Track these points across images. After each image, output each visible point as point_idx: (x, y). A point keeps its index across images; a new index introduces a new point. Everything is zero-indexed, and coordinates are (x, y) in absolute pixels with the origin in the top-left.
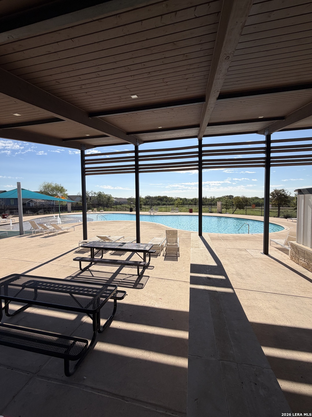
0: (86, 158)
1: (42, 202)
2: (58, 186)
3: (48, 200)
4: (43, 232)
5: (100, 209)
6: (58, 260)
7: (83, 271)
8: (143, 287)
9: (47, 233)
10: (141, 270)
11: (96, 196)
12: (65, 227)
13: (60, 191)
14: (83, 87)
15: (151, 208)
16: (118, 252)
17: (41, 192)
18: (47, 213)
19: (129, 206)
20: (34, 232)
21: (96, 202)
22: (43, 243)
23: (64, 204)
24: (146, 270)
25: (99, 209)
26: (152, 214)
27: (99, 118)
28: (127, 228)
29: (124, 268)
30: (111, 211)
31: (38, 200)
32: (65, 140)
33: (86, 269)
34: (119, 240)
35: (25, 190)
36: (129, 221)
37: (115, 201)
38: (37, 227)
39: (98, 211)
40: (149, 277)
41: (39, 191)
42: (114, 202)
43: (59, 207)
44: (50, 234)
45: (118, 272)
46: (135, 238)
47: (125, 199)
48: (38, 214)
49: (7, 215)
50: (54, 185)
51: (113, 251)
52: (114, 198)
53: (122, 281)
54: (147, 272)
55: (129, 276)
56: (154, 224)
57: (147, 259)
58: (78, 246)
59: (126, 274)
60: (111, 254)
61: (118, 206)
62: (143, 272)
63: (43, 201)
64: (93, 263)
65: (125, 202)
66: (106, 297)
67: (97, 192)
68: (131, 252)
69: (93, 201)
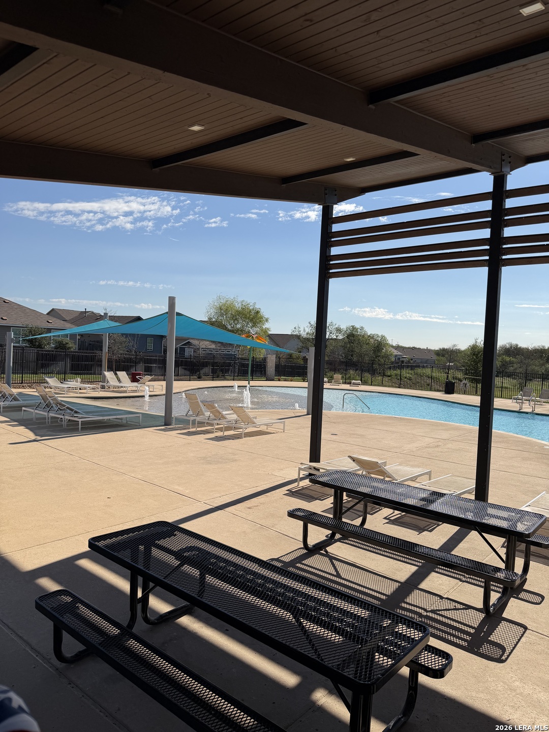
0: (336, 228)
1: (209, 347)
2: (248, 309)
3: (222, 343)
4: (212, 425)
5: (349, 378)
6: (248, 506)
7: (312, 551)
8: (503, 658)
9: (221, 429)
10: (494, 597)
11: (340, 337)
12: (262, 418)
13: (251, 320)
14: (375, 16)
15: (521, 388)
16: (410, 518)
17: (211, 323)
18: (218, 377)
19: (442, 376)
20: (194, 422)
21: (340, 356)
22: (213, 453)
23: (260, 355)
24: (513, 603)
25: (347, 376)
26: (527, 408)
27: (396, 102)
28: (437, 446)
29: (433, 574)
30: (382, 385)
31: (202, 343)
32: (287, 180)
33: (319, 548)
34: (413, 479)
35: (182, 315)
36: (441, 424)
37: (396, 356)
38: (201, 409)
39: (345, 383)
40: (526, 628)
41: (206, 319)
42: (393, 359)
43: (248, 364)
44: (227, 433)
45: (412, 583)
46: (472, 484)
47: (428, 351)
48: (199, 378)
49: (139, 374)
50: (238, 306)
51: (397, 512)
52: (392, 346)
53: (430, 614)
54: (515, 609)
55: (452, 605)
56: (536, 444)
57: (519, 563)
58: (296, 477)
59: (441, 597)
60: (391, 520)
61: (406, 373)
62: (502, 605)
63: (213, 346)
64: (338, 536)
65: (427, 361)
66: (397, 659)
67: (344, 327)
68: (458, 528)
69: (333, 352)
